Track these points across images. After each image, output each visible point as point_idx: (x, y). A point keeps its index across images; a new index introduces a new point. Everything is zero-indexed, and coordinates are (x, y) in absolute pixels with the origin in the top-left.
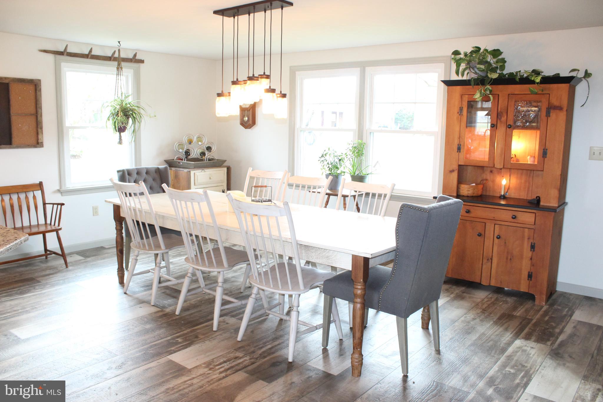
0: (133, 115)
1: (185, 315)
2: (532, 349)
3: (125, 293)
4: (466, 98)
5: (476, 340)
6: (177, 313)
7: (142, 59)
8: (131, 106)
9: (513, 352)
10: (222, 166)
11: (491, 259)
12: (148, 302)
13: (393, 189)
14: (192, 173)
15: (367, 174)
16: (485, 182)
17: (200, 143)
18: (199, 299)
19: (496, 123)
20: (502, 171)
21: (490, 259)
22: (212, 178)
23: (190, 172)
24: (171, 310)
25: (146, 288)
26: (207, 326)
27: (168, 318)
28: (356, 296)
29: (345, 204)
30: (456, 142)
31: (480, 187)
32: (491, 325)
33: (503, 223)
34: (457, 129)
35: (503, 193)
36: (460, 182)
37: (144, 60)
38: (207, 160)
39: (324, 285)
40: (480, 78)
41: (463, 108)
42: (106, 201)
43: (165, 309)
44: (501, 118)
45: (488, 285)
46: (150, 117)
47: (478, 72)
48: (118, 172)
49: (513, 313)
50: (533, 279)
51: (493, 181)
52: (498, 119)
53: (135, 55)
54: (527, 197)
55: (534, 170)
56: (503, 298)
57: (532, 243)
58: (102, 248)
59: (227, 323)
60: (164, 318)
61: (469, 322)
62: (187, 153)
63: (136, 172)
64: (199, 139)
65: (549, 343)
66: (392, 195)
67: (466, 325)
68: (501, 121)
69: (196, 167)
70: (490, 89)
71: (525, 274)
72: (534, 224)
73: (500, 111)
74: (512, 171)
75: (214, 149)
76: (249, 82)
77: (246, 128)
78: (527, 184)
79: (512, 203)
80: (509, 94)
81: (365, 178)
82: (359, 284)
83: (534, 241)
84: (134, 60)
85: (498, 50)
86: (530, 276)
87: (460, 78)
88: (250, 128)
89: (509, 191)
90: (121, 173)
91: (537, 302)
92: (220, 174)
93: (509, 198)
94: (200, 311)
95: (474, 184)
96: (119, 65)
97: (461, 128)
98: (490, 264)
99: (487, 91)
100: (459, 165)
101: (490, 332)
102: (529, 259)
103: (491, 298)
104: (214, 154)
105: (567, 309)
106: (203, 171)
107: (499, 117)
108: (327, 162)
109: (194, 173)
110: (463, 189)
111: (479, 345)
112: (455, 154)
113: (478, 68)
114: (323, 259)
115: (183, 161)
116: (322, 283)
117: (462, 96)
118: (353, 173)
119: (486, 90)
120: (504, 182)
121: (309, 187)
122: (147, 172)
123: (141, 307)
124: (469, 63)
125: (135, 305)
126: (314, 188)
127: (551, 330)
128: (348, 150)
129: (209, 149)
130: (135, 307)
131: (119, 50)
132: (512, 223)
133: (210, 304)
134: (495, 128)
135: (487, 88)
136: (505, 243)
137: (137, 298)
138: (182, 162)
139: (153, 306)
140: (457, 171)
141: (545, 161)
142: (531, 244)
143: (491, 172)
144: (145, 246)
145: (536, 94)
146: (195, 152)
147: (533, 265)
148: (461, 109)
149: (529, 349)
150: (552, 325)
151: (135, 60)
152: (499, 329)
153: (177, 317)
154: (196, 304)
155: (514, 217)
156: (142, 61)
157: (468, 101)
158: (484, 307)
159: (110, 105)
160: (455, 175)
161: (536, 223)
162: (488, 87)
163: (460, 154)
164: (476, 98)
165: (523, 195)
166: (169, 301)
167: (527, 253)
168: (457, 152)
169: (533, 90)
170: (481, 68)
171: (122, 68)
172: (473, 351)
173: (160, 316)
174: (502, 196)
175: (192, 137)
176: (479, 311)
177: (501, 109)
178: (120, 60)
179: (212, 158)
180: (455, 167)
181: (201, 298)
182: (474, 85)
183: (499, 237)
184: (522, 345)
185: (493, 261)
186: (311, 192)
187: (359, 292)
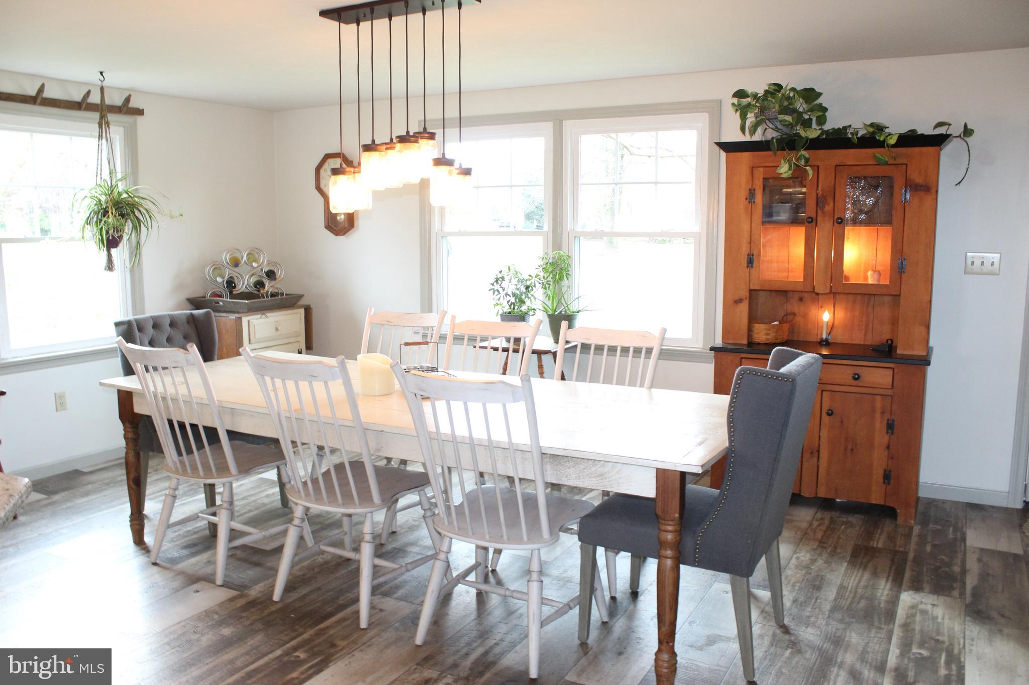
0: (133, 213)
1: (291, 600)
2: (935, 608)
3: (155, 564)
4: (760, 173)
5: (835, 599)
6: (276, 597)
7: (141, 108)
8: (131, 197)
9: (907, 617)
10: (296, 305)
11: (817, 451)
12: (209, 579)
13: (663, 338)
14: (245, 320)
15: (578, 312)
16: (790, 317)
17: (255, 265)
18: (305, 563)
19: (815, 215)
20: (820, 299)
21: (815, 451)
22: (280, 328)
23: (240, 318)
24: (260, 592)
25: (194, 550)
26: (344, 619)
27: (260, 609)
28: (662, 544)
29: (540, 367)
30: (745, 250)
31: (786, 327)
32: (847, 569)
33: (837, 388)
34: (746, 227)
35: (824, 336)
36: (752, 319)
37: (143, 110)
38: (267, 297)
39: (582, 525)
40: (786, 138)
41: (754, 190)
42: (101, 384)
43: (246, 591)
44: (824, 207)
45: (813, 496)
46: (172, 217)
47: (780, 126)
48: (117, 324)
49: (871, 543)
50: (892, 481)
51: (805, 316)
52: (818, 208)
53: (128, 100)
54: (865, 340)
55: (874, 295)
56: (841, 517)
57: (888, 420)
58: (77, 473)
59: (381, 610)
60: (253, 610)
61: (807, 567)
62: (231, 284)
63: (151, 323)
64: (252, 257)
65: (956, 593)
66: (661, 350)
67: (806, 573)
68: (823, 213)
69: (252, 310)
70: (807, 156)
71: (878, 474)
72: (891, 387)
73: (822, 195)
74: (837, 297)
75: (279, 274)
76: (398, 146)
77: (336, 235)
78: (864, 319)
79: (838, 352)
80: (836, 166)
81: (575, 319)
82: (671, 523)
83: (893, 417)
84: (125, 109)
85: (812, 90)
86: (887, 477)
87: (747, 138)
88: (344, 234)
89: (833, 333)
90: (124, 327)
91: (900, 520)
92: (293, 320)
93: (834, 343)
94: (319, 589)
95: (777, 323)
96: (102, 117)
97: (753, 225)
98: (815, 459)
99: (801, 159)
100: (751, 290)
101: (852, 582)
102: (885, 447)
103: (822, 519)
104: (281, 285)
105: (951, 529)
106: (263, 316)
107: (821, 205)
108: (505, 291)
109: (249, 321)
110: (757, 331)
111: (845, 608)
112: (743, 271)
113: (781, 121)
114: (591, 479)
115: (225, 299)
116: (579, 520)
117: (752, 169)
118: (552, 310)
119: (799, 158)
120: (826, 316)
121: (472, 339)
122: (172, 324)
123: (198, 591)
124: (762, 110)
125: (183, 588)
126: (484, 339)
127: (947, 569)
128: (541, 268)
129: (271, 274)
130: (183, 591)
131: (102, 89)
132: (853, 388)
133: (332, 573)
134: (814, 223)
135: (802, 154)
136: (842, 422)
137: (181, 573)
138: (223, 301)
139: (221, 586)
140: (748, 300)
141: (903, 279)
142: (888, 422)
143: (801, 299)
144: (197, 469)
145: (887, 164)
146: (246, 282)
147: (891, 457)
148: (752, 193)
149: (929, 607)
150: (943, 560)
151: (127, 109)
152: (862, 576)
153: (279, 606)
154: (304, 575)
155: (857, 377)
156: (140, 112)
157: (764, 178)
158: (819, 535)
159: (89, 195)
160: (744, 308)
161: (895, 385)
162: (804, 153)
163: (753, 271)
164: (781, 172)
165: (858, 338)
166: (249, 572)
167: (881, 437)
168: (747, 267)
169: (880, 157)
170: (785, 121)
171: (108, 124)
172: (841, 620)
173: (241, 607)
174: (824, 341)
175: (238, 255)
176: (815, 545)
177: (822, 190)
178: (104, 108)
179: (276, 291)
180: (744, 293)
181: (309, 561)
182: (778, 150)
183: (830, 413)
184: (915, 601)
185: (821, 455)
186: (478, 347)
187: (670, 537)
